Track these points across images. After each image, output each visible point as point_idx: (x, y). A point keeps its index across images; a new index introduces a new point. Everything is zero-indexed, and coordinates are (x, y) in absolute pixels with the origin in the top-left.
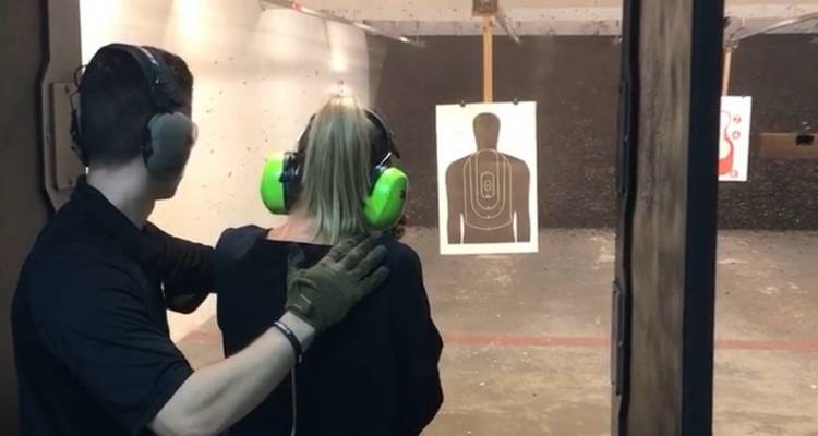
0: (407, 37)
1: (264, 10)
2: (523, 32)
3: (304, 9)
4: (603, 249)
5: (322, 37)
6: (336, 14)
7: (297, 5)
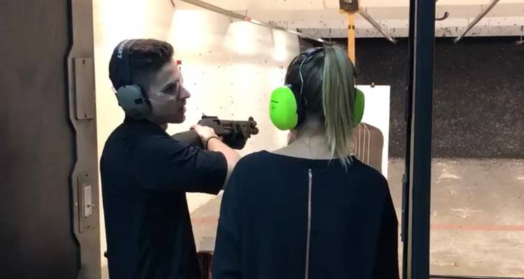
0: (323, 39)
1: (232, 22)
2: (397, 35)
3: (253, 21)
4: (444, 170)
5: (269, 39)
6: (278, 25)
7: (248, 18)
